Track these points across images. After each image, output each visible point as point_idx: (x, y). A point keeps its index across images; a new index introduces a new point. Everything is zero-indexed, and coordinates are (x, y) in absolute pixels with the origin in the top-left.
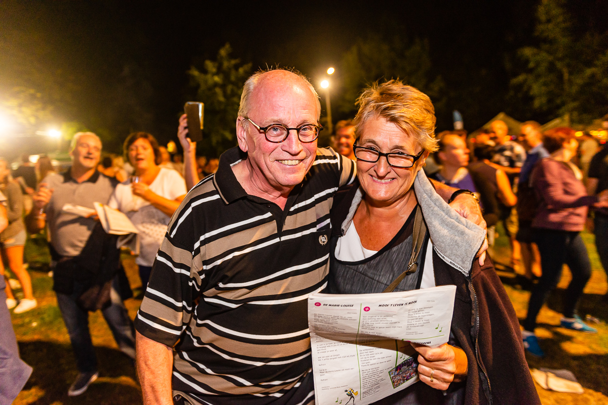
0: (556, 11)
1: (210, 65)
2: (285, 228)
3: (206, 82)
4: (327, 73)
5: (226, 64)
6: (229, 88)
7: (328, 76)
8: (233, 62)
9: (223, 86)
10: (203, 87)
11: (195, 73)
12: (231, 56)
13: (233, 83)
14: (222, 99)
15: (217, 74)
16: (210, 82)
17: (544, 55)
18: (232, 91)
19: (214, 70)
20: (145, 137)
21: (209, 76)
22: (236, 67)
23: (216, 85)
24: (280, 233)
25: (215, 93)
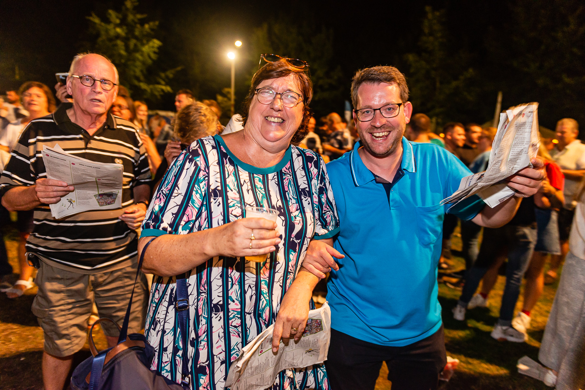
0: (437, 27)
1: (113, 15)
2: (89, 146)
3: (107, 31)
4: (234, 44)
5: (131, 17)
6: (132, 42)
7: (235, 47)
8: (139, 16)
9: (126, 40)
10: (103, 37)
11: (97, 20)
12: (137, 9)
13: (136, 38)
14: (123, 52)
15: (119, 25)
16: (112, 33)
17: (423, 63)
18: (135, 45)
19: (118, 21)
20: (40, 87)
21: (111, 27)
22: (142, 22)
23: (118, 37)
24: (86, 148)
25: (116, 45)
